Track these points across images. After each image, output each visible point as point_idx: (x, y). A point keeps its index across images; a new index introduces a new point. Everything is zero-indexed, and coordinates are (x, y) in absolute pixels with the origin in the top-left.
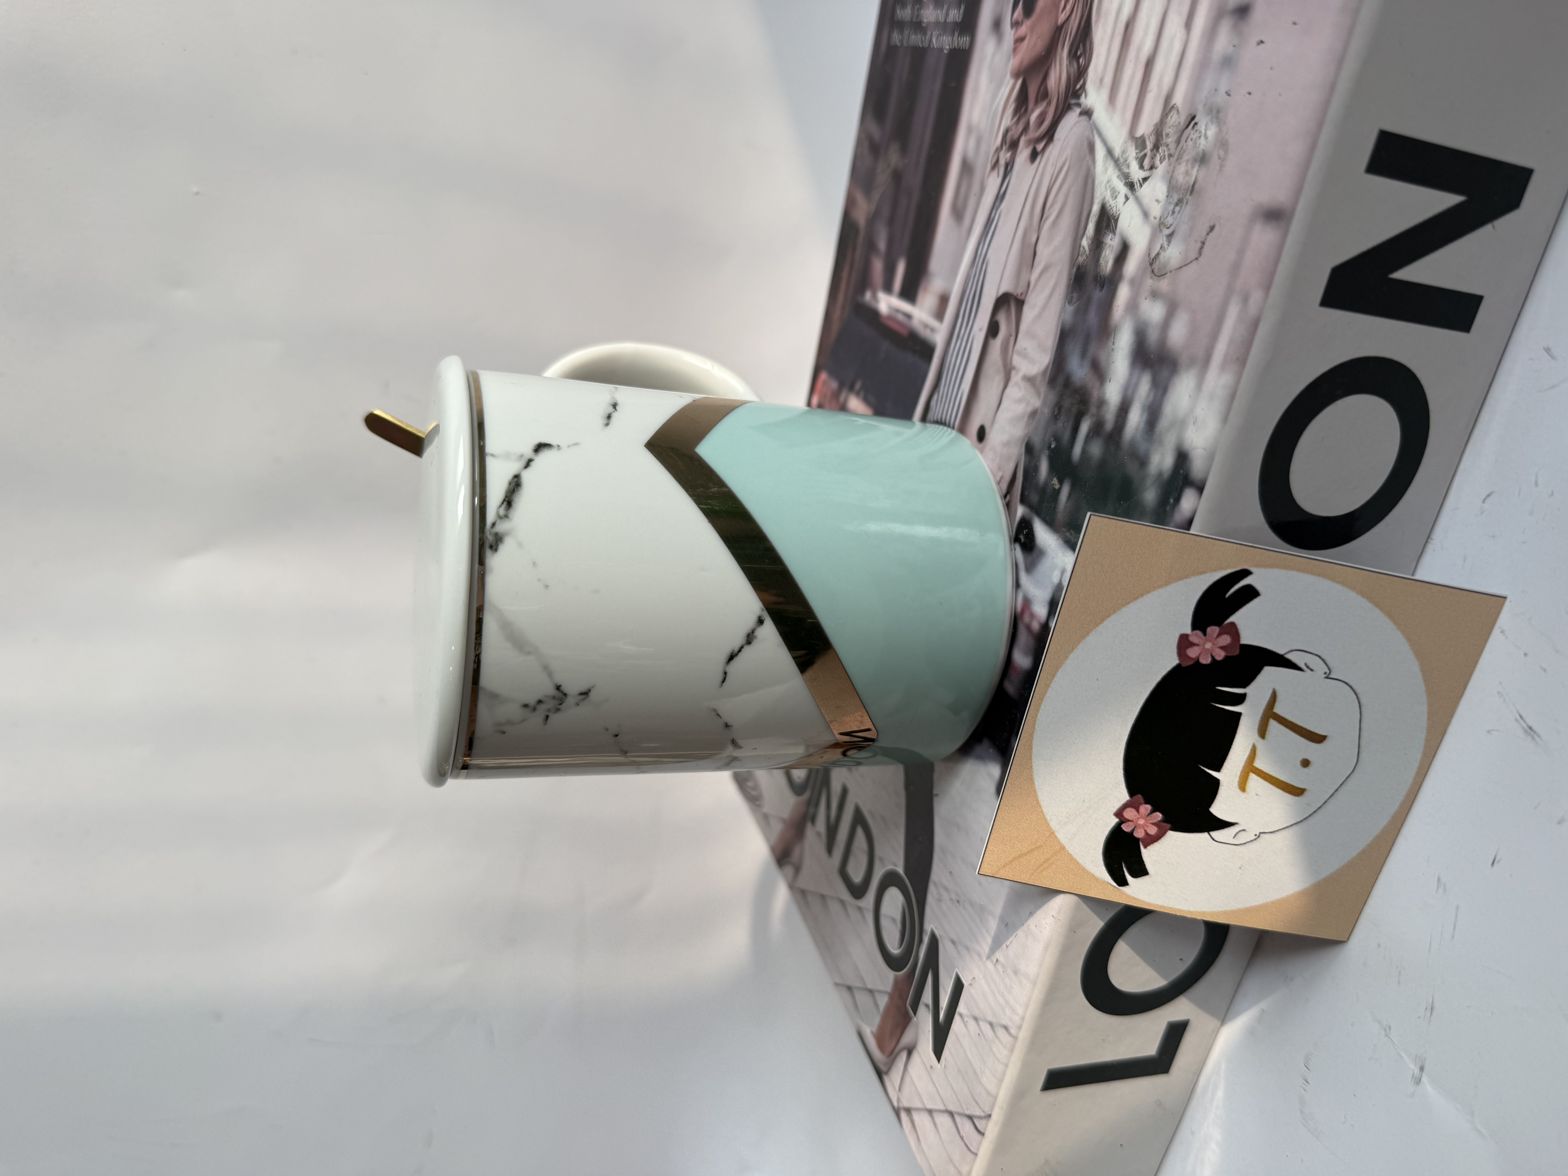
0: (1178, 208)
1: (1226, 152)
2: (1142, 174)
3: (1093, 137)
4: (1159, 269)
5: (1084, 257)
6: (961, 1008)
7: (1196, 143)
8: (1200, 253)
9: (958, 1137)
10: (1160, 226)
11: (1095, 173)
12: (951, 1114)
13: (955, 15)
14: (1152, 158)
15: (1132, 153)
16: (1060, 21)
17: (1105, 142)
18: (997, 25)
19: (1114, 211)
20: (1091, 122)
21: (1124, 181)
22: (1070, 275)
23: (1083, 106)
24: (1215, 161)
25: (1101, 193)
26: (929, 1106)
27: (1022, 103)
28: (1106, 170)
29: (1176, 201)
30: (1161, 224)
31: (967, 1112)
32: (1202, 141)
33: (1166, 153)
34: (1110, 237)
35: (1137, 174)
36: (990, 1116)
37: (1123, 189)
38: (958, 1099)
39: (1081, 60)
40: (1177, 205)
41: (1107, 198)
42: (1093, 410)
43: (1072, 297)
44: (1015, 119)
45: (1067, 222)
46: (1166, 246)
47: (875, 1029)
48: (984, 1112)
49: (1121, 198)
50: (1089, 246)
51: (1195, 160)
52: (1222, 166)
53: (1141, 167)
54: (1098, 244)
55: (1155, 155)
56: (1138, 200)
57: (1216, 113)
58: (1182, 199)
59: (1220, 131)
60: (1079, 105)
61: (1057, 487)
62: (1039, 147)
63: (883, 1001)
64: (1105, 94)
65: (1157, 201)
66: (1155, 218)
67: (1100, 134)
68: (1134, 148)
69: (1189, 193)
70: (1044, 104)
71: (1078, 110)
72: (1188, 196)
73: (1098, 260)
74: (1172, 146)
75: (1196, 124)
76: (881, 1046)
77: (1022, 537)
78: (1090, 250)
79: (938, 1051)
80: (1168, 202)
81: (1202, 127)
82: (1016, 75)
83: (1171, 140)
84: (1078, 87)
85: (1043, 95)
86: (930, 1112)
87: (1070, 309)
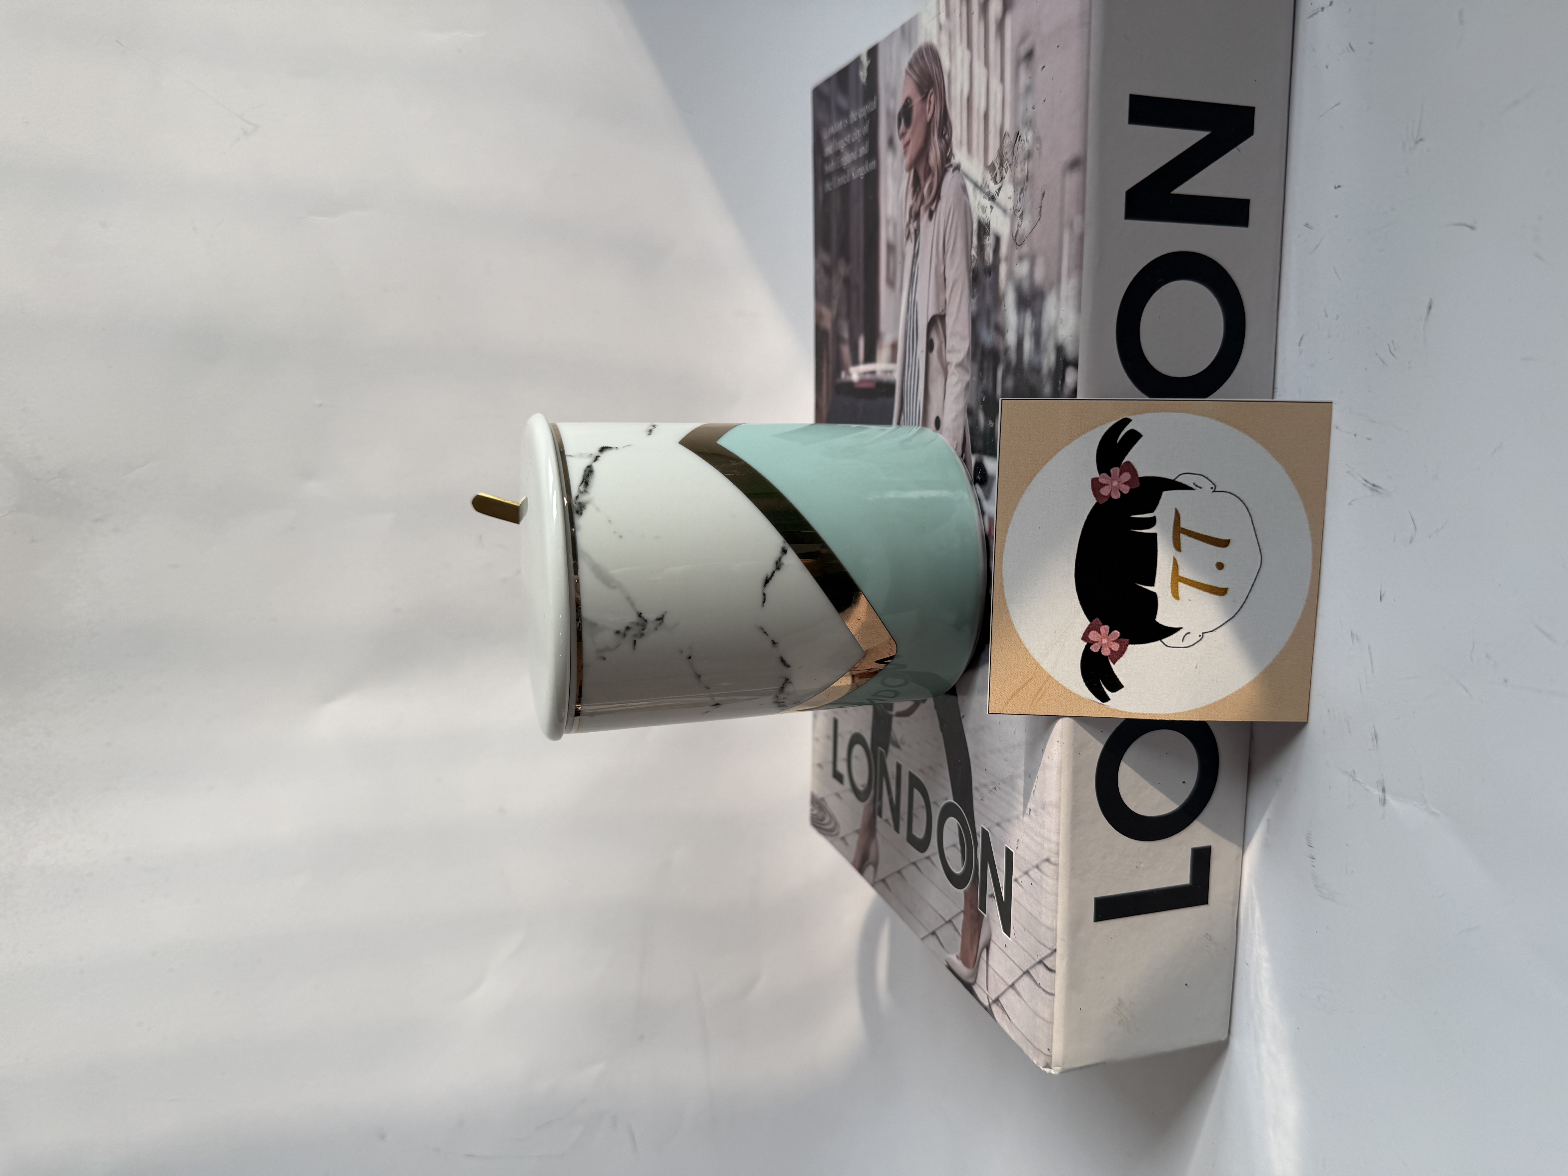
0: (1022, 194)
1: (1041, 143)
2: (998, 186)
3: (963, 180)
4: (1020, 241)
5: (975, 262)
6: (1016, 874)
7: (1023, 149)
8: (1040, 215)
9: (1037, 988)
10: (1014, 213)
11: (969, 203)
12: (1027, 972)
13: (863, 150)
14: (1001, 173)
15: (989, 176)
16: (928, 119)
17: (971, 181)
18: (891, 143)
19: (986, 221)
20: (961, 172)
21: (988, 198)
22: (969, 279)
23: (954, 165)
24: (1036, 154)
25: (976, 214)
26: (1010, 983)
27: (917, 184)
28: (976, 198)
29: (1020, 191)
30: (1015, 211)
31: (1037, 960)
32: (1026, 145)
33: (1008, 165)
34: (987, 239)
35: (993, 188)
36: (1055, 950)
37: (987, 203)
38: (1029, 954)
39: (946, 137)
40: (1021, 193)
41: (980, 215)
42: (1002, 357)
43: (974, 292)
44: (915, 197)
45: (960, 244)
46: (1020, 223)
47: (958, 952)
48: (1050, 949)
49: (989, 209)
50: (976, 253)
51: (1025, 159)
52: (1040, 153)
53: (996, 183)
54: (981, 248)
55: (1002, 170)
56: (999, 205)
57: (1030, 123)
58: (1023, 188)
59: (1034, 133)
60: (951, 166)
61: (992, 426)
62: (933, 207)
63: (959, 922)
64: (965, 149)
65: (1010, 198)
66: (1011, 210)
67: (967, 177)
68: (989, 173)
69: (1026, 182)
70: (930, 177)
71: (951, 169)
72: (1026, 184)
73: (984, 258)
74: (1010, 159)
75: (1020, 137)
76: (966, 963)
77: (979, 477)
78: (978, 255)
79: (1007, 930)
80: (1015, 195)
81: (1024, 137)
82: (909, 169)
83: (1009, 156)
84: (948, 154)
85: (929, 171)
86: (1012, 986)
87: (974, 301)
